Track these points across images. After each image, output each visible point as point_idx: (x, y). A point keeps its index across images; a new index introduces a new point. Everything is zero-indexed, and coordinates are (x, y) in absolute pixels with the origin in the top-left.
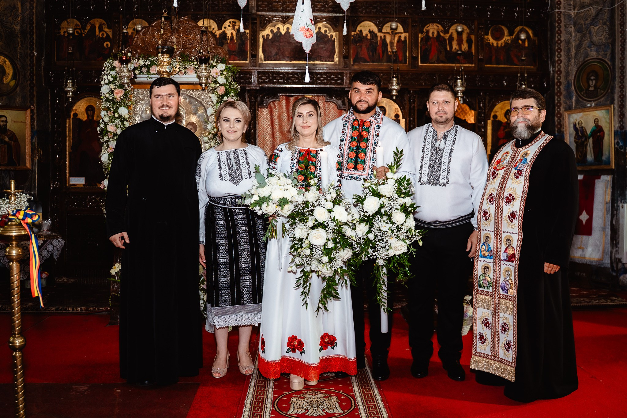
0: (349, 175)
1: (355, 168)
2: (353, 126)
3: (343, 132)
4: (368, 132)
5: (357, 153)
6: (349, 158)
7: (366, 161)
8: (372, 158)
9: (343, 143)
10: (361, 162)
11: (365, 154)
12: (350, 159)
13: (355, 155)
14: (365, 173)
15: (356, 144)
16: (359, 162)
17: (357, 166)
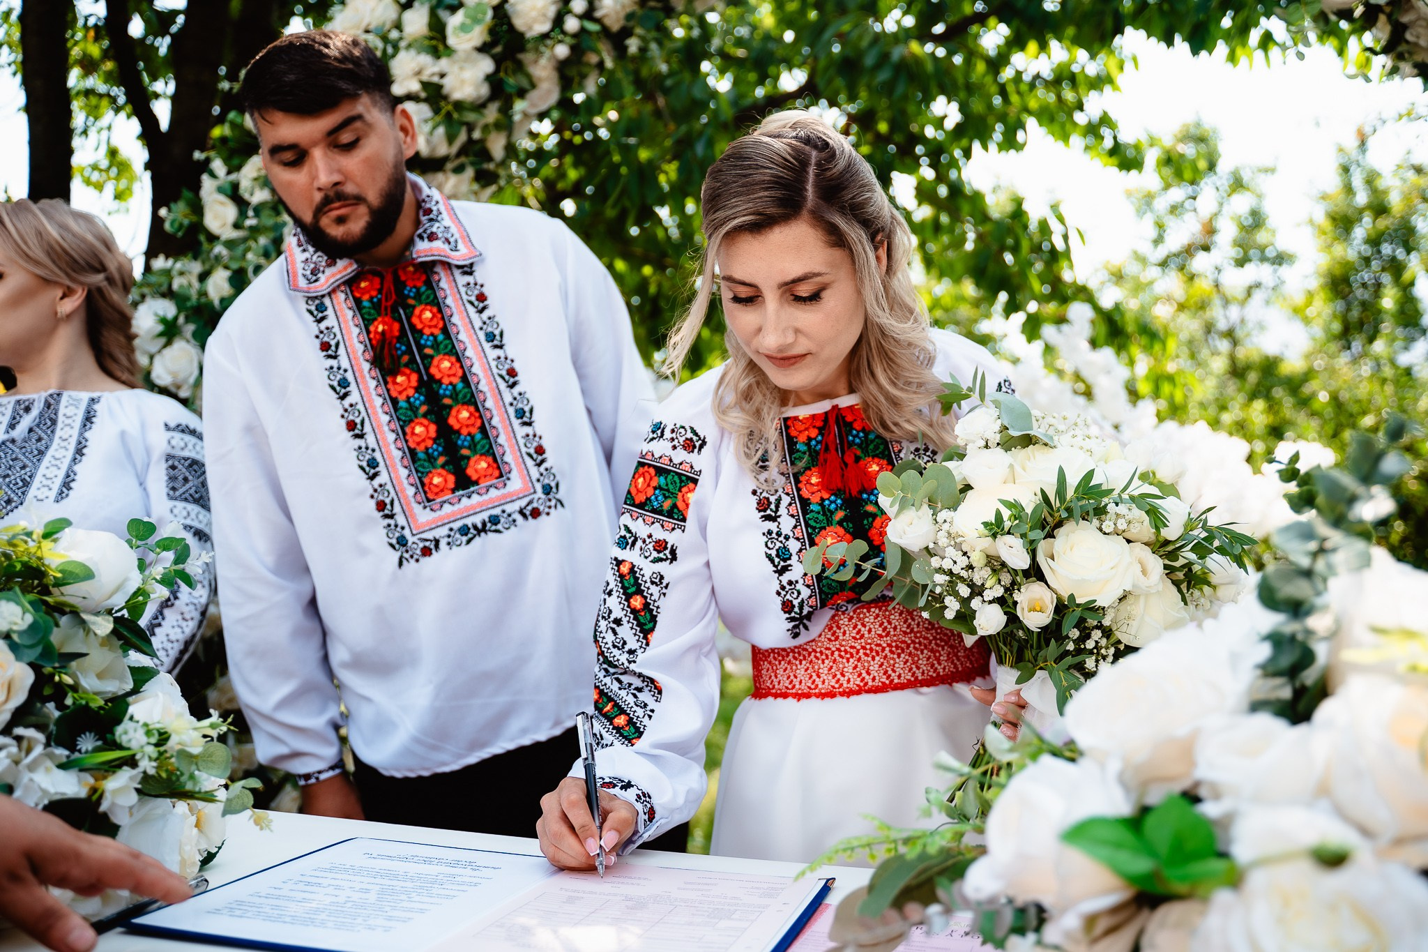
0: (456, 525)
1: (464, 482)
2: (358, 302)
3: (325, 347)
4: (437, 305)
5: (438, 412)
6: (413, 453)
7: (492, 433)
8: (511, 411)
9: (354, 397)
10: (473, 446)
11: (472, 400)
12: (421, 455)
13: (433, 428)
14: (516, 483)
15: (414, 377)
16: (465, 452)
17: (470, 471)
